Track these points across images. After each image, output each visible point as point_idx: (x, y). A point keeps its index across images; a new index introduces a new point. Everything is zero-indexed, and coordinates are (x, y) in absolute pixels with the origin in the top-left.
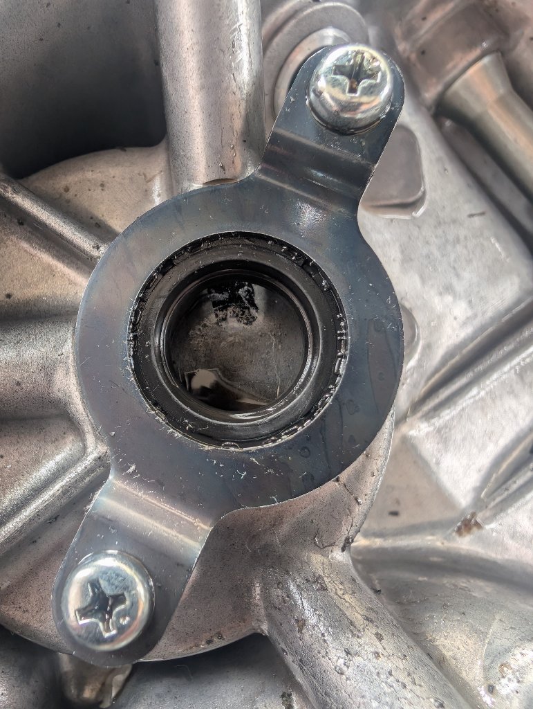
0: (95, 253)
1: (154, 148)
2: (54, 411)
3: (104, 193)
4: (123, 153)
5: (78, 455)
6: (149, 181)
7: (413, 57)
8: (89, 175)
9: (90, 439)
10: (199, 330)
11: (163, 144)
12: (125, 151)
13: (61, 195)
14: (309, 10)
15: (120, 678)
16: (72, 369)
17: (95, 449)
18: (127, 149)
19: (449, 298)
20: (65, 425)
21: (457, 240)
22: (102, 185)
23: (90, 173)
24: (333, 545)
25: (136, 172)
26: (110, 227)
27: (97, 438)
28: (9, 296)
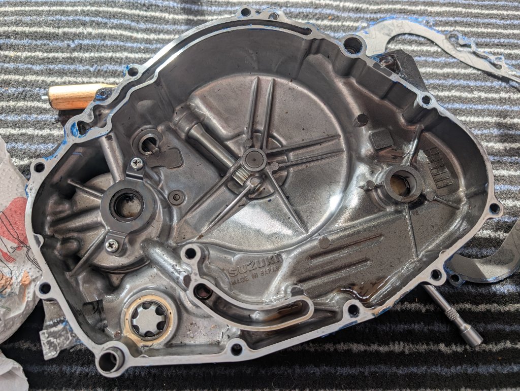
0: (101, 196)
1: (108, 173)
2: (99, 225)
3: (101, 183)
6: (109, 179)
9: (106, 227)
11: (110, 172)
12: (104, 174)
13: (93, 185)
14: (141, 133)
16: (101, 217)
17: (108, 229)
20: (101, 227)
21: (195, 172)
23: (98, 180)
24: (154, 238)
25: (107, 178)
26: (103, 189)
27: (108, 227)
28: (86, 206)
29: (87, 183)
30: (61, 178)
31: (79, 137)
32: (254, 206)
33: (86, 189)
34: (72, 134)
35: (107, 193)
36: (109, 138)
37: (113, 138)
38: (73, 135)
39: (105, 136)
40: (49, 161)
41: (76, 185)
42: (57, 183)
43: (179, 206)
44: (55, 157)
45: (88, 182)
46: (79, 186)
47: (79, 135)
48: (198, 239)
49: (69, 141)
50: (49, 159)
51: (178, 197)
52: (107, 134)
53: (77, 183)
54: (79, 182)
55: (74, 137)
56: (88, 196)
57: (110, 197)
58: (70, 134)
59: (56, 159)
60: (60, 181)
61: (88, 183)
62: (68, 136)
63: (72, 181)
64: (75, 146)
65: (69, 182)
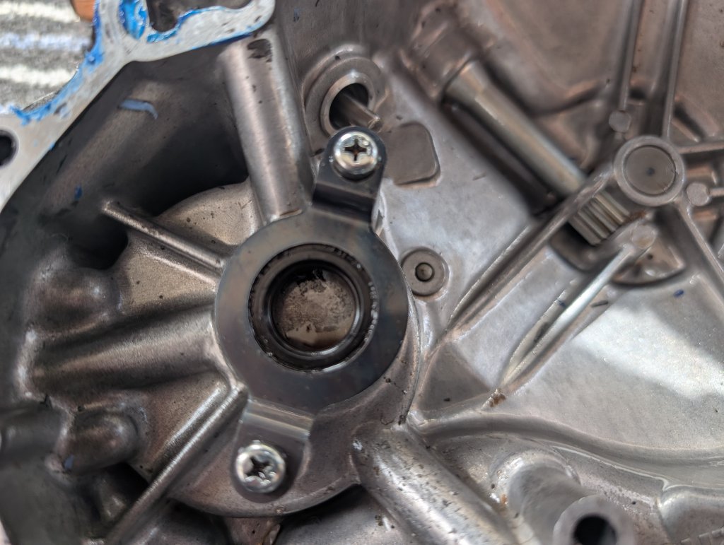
0: (218, 266)
1: (243, 183)
2: (206, 368)
3: (214, 219)
4: (222, 191)
5: (225, 393)
6: (244, 207)
7: (418, 70)
8: (202, 208)
9: (232, 381)
10: (291, 301)
11: (248, 180)
12: (224, 188)
13: (186, 224)
14: (334, 67)
15: (274, 533)
16: (215, 340)
17: (237, 387)
18: (225, 187)
19: (468, 241)
20: (212, 375)
21: (469, 198)
22: (212, 214)
23: (203, 207)
24: (392, 422)
25: (234, 202)
26: (222, 242)
27: (237, 380)
28: (161, 297)
29: (165, 215)
30: (80, 193)
31: (150, 38)
32: (634, 308)
33: (163, 238)
34: (125, 25)
35: (243, 256)
36: (258, 49)
37: (275, 50)
38: (128, 32)
39: (249, 40)
40: (32, 125)
41: (131, 222)
42: (63, 211)
43: (430, 300)
44: (57, 111)
45: (169, 211)
46: (138, 226)
47: (150, 31)
48: (492, 405)
49: (112, 54)
50: (34, 118)
51: (429, 272)
52: (255, 33)
53: (132, 216)
54: (139, 210)
55: (129, 40)
56: (166, 261)
57: (252, 272)
58: (118, 27)
59: (60, 118)
60: (75, 203)
61: (169, 217)
62: (108, 33)
63: (118, 206)
64: (134, 73)
65: (107, 209)
